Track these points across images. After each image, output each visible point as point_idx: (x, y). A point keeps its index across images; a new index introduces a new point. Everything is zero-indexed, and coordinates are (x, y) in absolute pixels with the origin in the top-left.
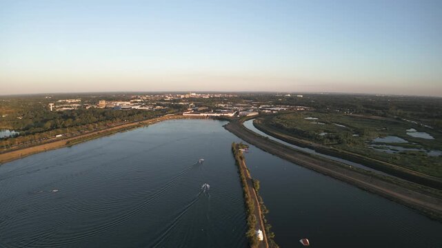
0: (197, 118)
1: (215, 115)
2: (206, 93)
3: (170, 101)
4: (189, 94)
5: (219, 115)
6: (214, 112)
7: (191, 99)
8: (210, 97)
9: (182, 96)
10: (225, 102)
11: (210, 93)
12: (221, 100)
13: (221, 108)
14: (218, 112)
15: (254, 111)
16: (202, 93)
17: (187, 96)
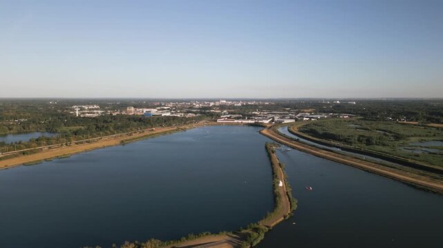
0: (232, 124)
1: (250, 121)
2: (238, 101)
3: (199, 108)
4: (219, 101)
5: (253, 122)
6: (249, 119)
7: (222, 107)
8: (243, 105)
9: (212, 104)
10: (261, 110)
11: (243, 100)
12: (255, 107)
13: (255, 115)
14: (252, 119)
15: (291, 118)
16: (232, 100)
17: (217, 104)
